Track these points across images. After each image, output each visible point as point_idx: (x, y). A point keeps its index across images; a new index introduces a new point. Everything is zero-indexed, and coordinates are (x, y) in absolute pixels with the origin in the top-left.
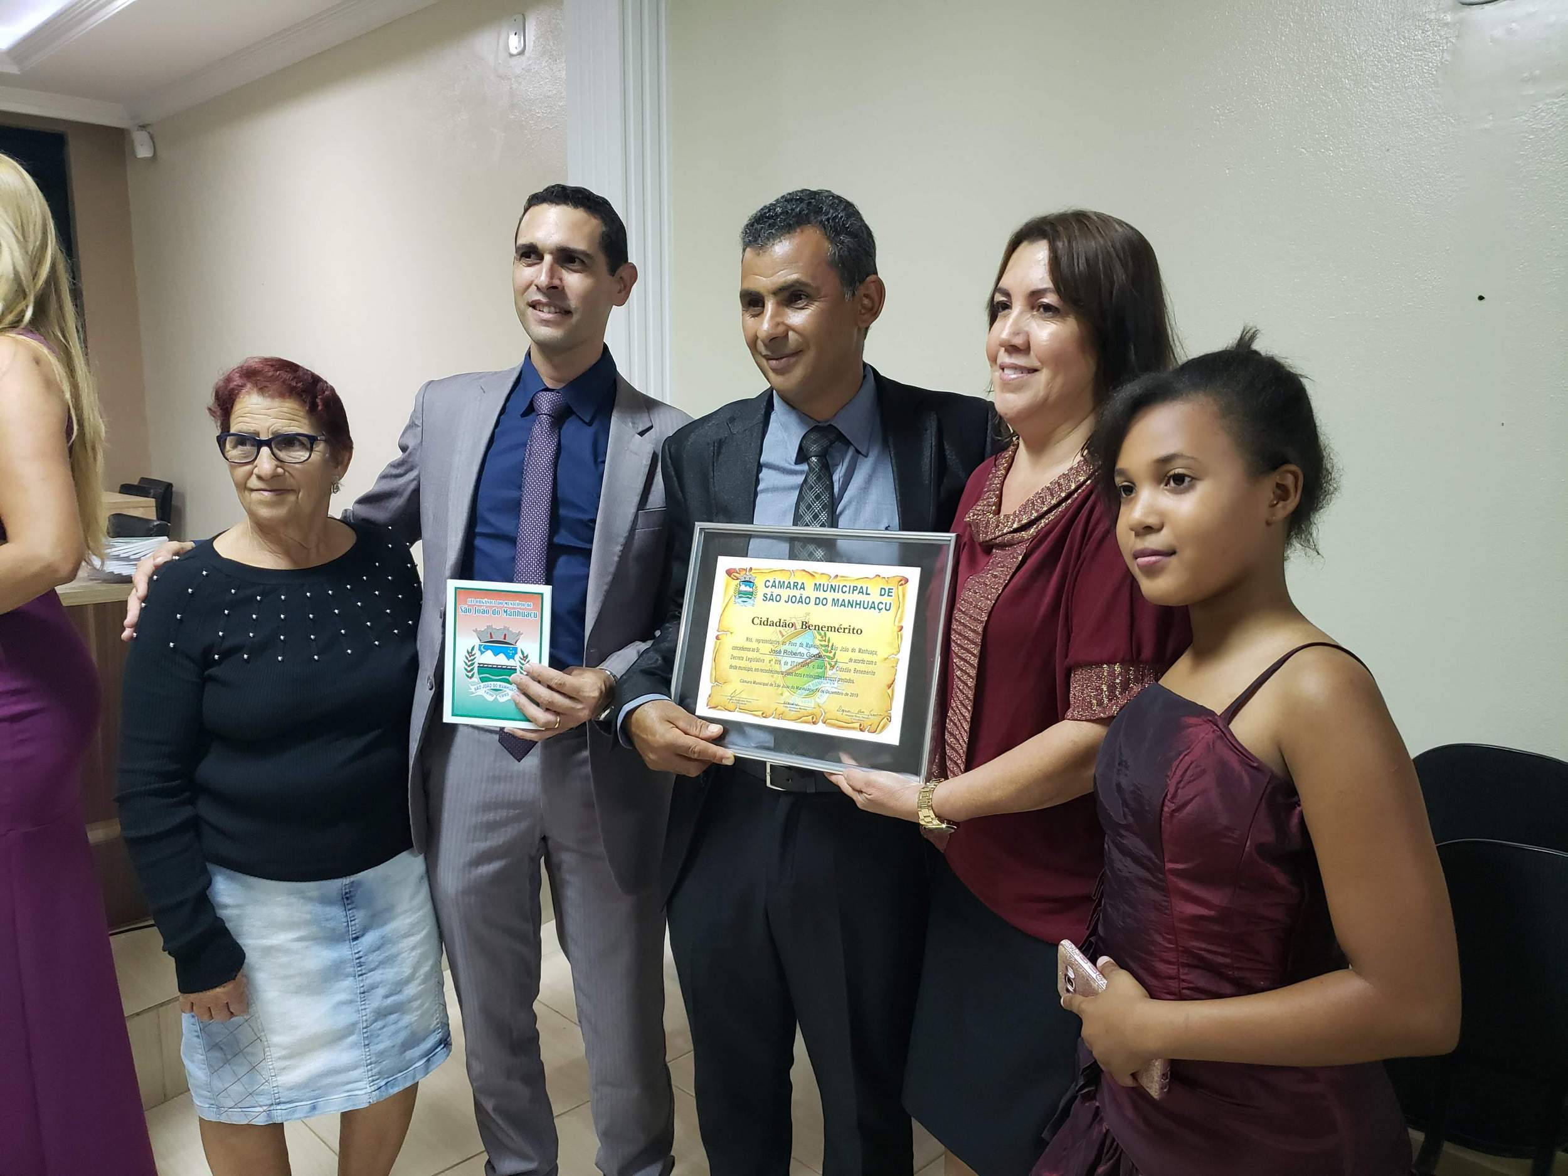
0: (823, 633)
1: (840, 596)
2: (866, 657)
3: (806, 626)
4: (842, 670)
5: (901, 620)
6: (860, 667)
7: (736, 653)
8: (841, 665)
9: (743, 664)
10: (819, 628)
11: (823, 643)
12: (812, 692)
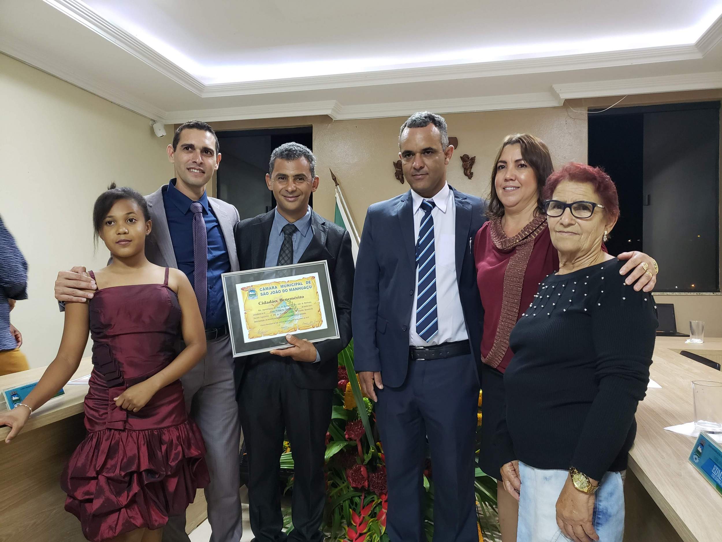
0: (289, 301)
1: (292, 287)
2: (307, 304)
3: (281, 300)
4: (300, 311)
5: (316, 290)
6: (306, 308)
7: (255, 317)
8: (299, 310)
9: (260, 319)
10: (287, 300)
11: (290, 304)
12: (291, 321)
